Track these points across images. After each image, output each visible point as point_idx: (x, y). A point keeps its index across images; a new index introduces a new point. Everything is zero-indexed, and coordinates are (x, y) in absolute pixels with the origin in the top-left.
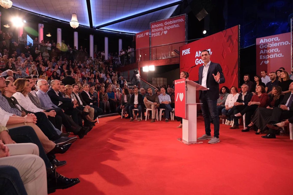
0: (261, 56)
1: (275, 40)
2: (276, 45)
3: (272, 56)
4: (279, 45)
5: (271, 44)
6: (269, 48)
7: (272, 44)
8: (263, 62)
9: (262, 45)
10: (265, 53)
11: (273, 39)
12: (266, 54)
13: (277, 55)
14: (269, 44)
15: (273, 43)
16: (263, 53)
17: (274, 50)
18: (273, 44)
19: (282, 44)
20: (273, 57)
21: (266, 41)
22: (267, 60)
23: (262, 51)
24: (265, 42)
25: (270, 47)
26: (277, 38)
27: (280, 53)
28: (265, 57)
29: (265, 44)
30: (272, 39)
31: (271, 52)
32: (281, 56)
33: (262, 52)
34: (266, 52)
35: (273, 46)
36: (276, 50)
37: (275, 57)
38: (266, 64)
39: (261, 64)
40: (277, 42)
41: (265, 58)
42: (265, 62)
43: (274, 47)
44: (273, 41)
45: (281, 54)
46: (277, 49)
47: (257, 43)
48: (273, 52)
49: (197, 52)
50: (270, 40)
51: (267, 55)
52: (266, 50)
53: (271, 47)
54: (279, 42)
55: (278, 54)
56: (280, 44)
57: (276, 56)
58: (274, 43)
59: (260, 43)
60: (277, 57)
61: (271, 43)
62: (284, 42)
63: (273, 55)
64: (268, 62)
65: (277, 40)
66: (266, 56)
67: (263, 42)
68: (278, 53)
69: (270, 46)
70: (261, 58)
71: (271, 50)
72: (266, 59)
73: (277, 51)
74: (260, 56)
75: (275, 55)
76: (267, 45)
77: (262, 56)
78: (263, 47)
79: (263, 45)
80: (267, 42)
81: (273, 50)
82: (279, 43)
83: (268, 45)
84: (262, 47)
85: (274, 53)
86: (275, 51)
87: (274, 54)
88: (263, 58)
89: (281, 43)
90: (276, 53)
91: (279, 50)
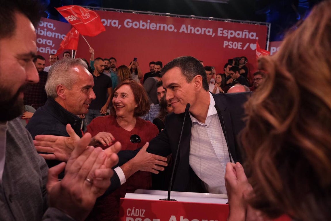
1: (49, 27)
2: (49, 34)
3: (42, 50)
4: (53, 36)
7: (44, 31)
11: (45, 23)
13: (50, 50)
14: (39, 29)
15: (45, 30)
17: (46, 42)
20: (43, 52)
26: (52, 25)
27: (54, 48)
31: (41, 42)
35: (45, 35)
36: (49, 43)
37: (46, 52)
40: (51, 30)
43: (47, 38)
44: (45, 26)
45: (56, 51)
46: (51, 42)
48: (44, 43)
53: (42, 34)
54: (55, 31)
55: (51, 49)
57: (48, 51)
58: (47, 31)
61: (43, 28)
62: (61, 35)
63: (44, 49)
65: (52, 27)
73: (51, 44)
75: (47, 49)
81: (45, 40)
82: (54, 34)
85: (45, 46)
87: (45, 48)
89: (57, 34)
90: (49, 47)
91: (53, 43)
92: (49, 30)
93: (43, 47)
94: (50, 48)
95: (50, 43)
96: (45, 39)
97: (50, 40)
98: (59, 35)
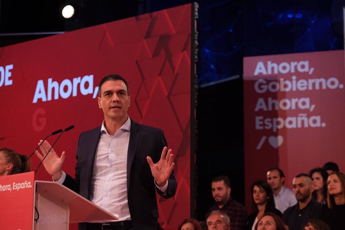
0: (260, 120)
1: (300, 70)
2: (302, 85)
3: (291, 123)
4: (310, 88)
5: (288, 82)
6: (284, 95)
7: (291, 80)
8: (264, 138)
9: (261, 80)
10: (270, 108)
11: (293, 64)
12: (274, 114)
13: (305, 119)
14: (282, 80)
15: (294, 78)
16: (265, 109)
17: (297, 104)
18: (294, 82)
19: (321, 84)
20: (294, 126)
21: (273, 69)
22: (276, 135)
23: (261, 100)
24: (270, 72)
25: (285, 93)
26: (306, 63)
27: (314, 113)
28: (272, 122)
29: (271, 80)
30: (290, 64)
31: (288, 107)
32: (318, 124)
33: (260, 104)
34: (273, 105)
35: (294, 89)
36: (304, 103)
37: (300, 126)
38: (275, 147)
39: (259, 147)
40: (305, 76)
41: (270, 125)
42: (271, 139)
43: (298, 94)
44: (293, 71)
45: (318, 118)
46: (307, 100)
47: (246, 75)
48: (294, 107)
49: (40, 84)
50: (284, 68)
51: (277, 117)
52: (275, 101)
53: (288, 90)
54: (312, 77)
55: (308, 117)
56: (314, 84)
57: (303, 122)
58: (297, 80)
59: (256, 73)
60: (306, 125)
61: (288, 76)
62: (327, 79)
63: (293, 119)
64: (280, 140)
65: (306, 69)
66: (275, 120)
67: (265, 73)
68: (309, 115)
69: (286, 86)
70: (260, 125)
71: (287, 101)
72: (275, 130)
73: (307, 106)
74: (258, 118)
75: (300, 119)
76: (278, 85)
77: (261, 118)
78: (265, 87)
79: (264, 82)
80: (276, 72)
81: (294, 101)
82: (311, 81)
83: (278, 81)
84: (262, 87)
85: (296, 112)
86: (301, 107)
87: (297, 116)
88: (264, 125)
89: (317, 81)
90: (304, 113)
91: (311, 104)
92: (300, 76)
93: (292, 116)
94: (305, 115)
95: (306, 103)
96: (295, 98)
97: (305, 97)
98: (323, 80)
